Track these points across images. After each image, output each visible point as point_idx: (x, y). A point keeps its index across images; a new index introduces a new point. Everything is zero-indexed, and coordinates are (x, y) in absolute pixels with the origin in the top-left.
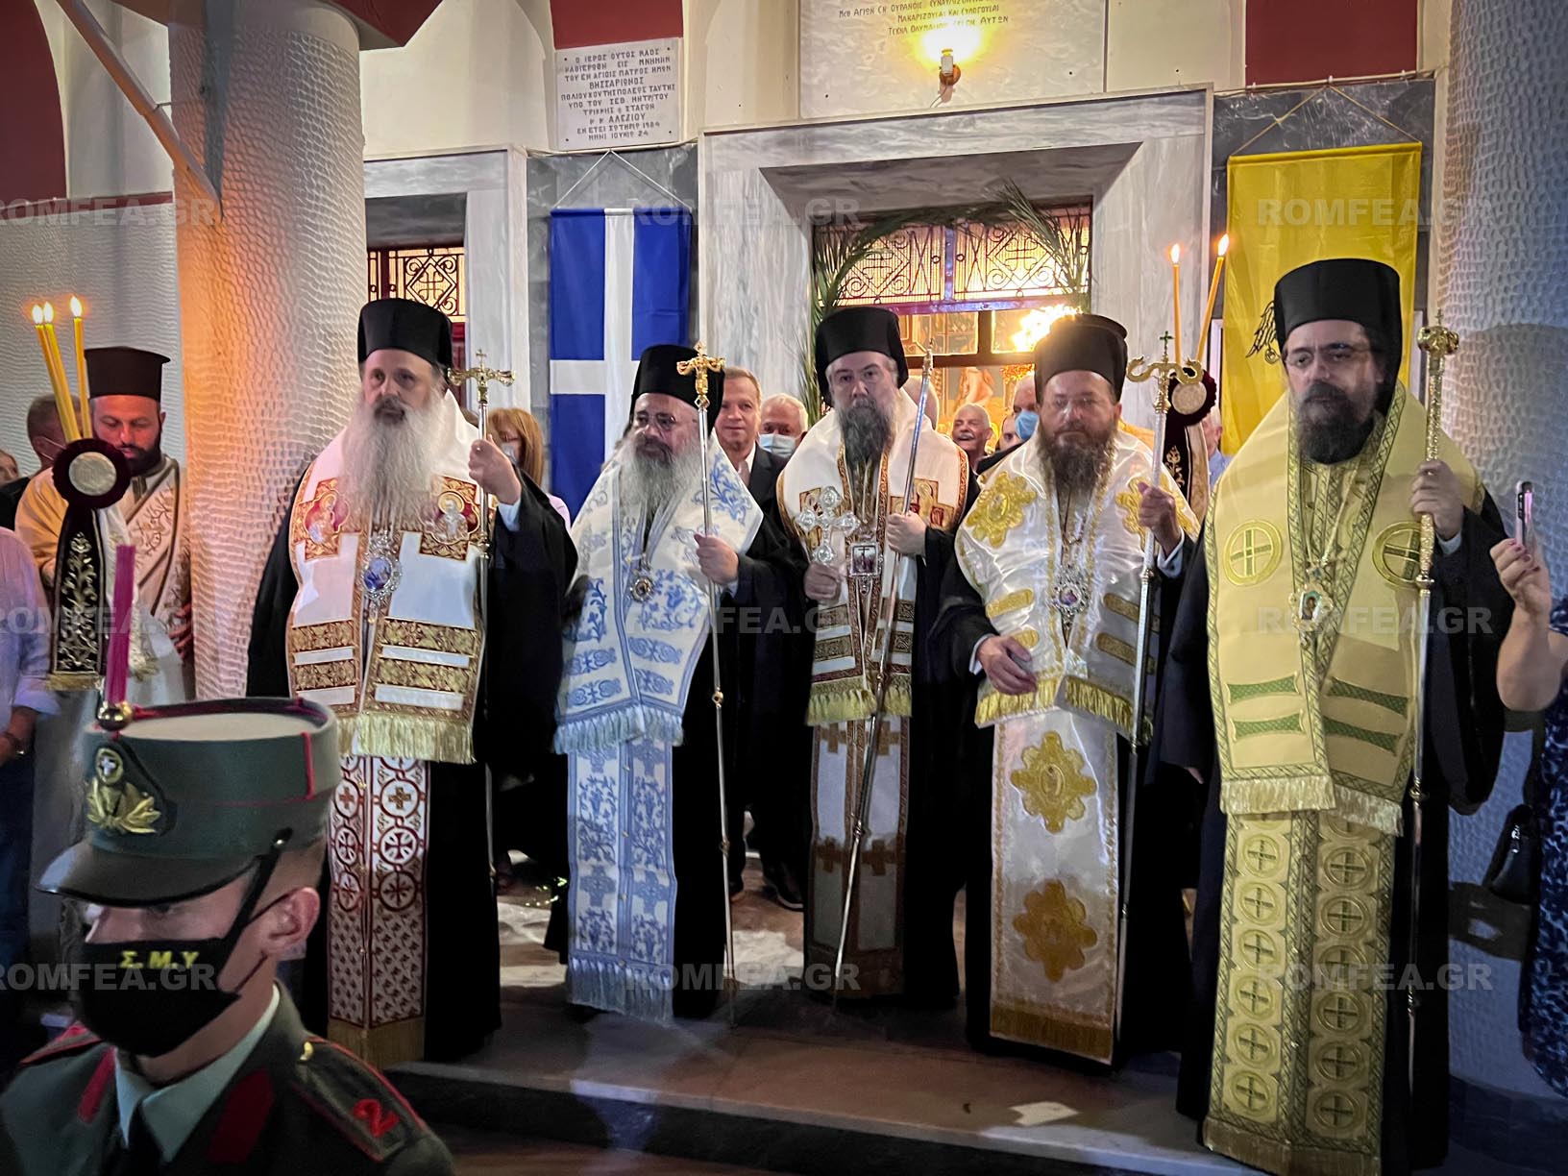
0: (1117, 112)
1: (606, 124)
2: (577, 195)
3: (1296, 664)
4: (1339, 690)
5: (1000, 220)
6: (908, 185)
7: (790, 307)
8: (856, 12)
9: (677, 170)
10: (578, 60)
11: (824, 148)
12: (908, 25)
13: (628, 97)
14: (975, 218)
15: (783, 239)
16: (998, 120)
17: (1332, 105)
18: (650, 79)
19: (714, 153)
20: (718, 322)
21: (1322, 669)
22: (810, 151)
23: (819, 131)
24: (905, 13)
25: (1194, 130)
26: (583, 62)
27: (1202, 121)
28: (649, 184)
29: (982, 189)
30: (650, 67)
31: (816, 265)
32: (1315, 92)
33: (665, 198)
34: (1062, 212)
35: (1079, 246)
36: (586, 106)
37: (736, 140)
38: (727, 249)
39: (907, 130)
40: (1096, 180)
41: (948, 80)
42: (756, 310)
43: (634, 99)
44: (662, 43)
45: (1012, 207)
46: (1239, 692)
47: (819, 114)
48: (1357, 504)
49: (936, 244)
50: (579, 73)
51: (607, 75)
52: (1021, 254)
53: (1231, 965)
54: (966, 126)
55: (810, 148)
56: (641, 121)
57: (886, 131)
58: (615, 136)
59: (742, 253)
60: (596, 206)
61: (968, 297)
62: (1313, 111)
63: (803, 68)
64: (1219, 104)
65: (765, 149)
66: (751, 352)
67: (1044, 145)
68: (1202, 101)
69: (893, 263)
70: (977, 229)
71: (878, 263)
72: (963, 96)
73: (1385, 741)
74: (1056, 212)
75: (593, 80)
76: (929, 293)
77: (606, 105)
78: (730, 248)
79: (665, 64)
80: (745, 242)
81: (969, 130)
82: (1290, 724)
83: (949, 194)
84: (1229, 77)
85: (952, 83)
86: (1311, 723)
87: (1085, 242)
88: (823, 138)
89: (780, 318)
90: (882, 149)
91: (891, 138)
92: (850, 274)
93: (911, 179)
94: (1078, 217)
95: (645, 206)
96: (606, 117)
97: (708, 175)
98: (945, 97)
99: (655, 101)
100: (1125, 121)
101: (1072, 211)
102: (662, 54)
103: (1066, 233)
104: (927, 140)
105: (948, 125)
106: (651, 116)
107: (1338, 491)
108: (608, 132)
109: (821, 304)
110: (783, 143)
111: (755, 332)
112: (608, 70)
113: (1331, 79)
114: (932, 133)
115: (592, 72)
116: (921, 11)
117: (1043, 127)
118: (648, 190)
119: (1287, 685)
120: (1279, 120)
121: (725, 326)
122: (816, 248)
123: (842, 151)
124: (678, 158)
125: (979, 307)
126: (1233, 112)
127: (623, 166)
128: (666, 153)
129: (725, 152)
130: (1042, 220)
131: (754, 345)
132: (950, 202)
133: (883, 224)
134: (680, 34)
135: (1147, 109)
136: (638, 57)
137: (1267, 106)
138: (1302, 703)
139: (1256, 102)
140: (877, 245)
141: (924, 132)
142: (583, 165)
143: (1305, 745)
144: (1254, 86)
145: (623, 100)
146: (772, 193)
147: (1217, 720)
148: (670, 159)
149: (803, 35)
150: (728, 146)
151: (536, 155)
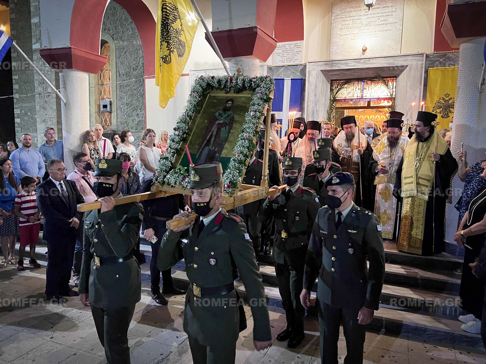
0: (403, 58)
1: (285, 59)
2: (278, 75)
3: (413, 173)
4: (420, 178)
5: (375, 80)
6: (354, 74)
7: (325, 100)
8: (344, 35)
9: (301, 70)
10: (280, 45)
11: (335, 66)
12: (355, 38)
13: (291, 54)
14: (370, 80)
15: (325, 85)
16: (376, 60)
17: (453, 57)
18: (296, 50)
19: (310, 67)
20: (309, 104)
21: (417, 175)
22: (332, 66)
23: (334, 62)
24: (354, 35)
25: (421, 63)
26: (281, 46)
27: (423, 61)
28: (294, 73)
29: (371, 74)
30: (296, 47)
31: (331, 90)
32: (450, 54)
33: (298, 76)
34: (390, 79)
35: (393, 87)
36: (281, 56)
37: (315, 64)
38: (312, 88)
39: (355, 62)
40: (398, 73)
41: (364, 51)
42: (318, 101)
43: (292, 54)
44: (299, 42)
45: (378, 78)
46: (405, 178)
47: (334, 58)
48: (426, 149)
49: (360, 85)
50: (280, 48)
51: (286, 49)
52: (379, 88)
53: (402, 221)
54: (368, 61)
55: (332, 65)
56: (293, 59)
57: (350, 62)
58: (287, 62)
59: (316, 88)
60: (282, 78)
61: (366, 97)
62: (449, 58)
63: (331, 47)
64: (427, 56)
65: (322, 66)
66: (317, 110)
67: (386, 65)
68: (423, 56)
69: (349, 90)
70: (369, 82)
71: (346, 90)
72: (368, 54)
73: (427, 186)
74: (388, 79)
75: (283, 50)
76: (358, 97)
77: (286, 55)
78: (313, 87)
79: (300, 46)
80: (316, 86)
81: (369, 62)
82: (412, 183)
83: (363, 75)
84: (430, 49)
85: (365, 51)
86: (415, 183)
87: (394, 86)
88: (335, 63)
89: (323, 103)
90: (348, 66)
91: (350, 64)
92: (339, 92)
93: (354, 72)
94: (393, 80)
95: (293, 78)
96: (285, 58)
97: (309, 71)
98: (363, 54)
99: (297, 55)
100: (405, 60)
101: (392, 79)
102: (299, 44)
103: (390, 83)
104: (359, 64)
105: (364, 61)
106: (296, 58)
107: (423, 147)
108: (286, 62)
109: (332, 99)
110: (326, 65)
111: (318, 106)
112: (286, 47)
113: (453, 51)
114: (360, 63)
115: (283, 48)
116: (359, 35)
117: (386, 61)
118: (294, 74)
119: (412, 177)
120: (441, 60)
121: (311, 105)
122: (331, 86)
123: (339, 66)
124: (301, 67)
125: (368, 100)
126: (430, 58)
127: (288, 69)
128: (299, 66)
129: (312, 66)
130: (384, 81)
131: (317, 108)
132: (363, 77)
133: (348, 81)
134: (303, 40)
135: (410, 58)
136: (293, 45)
137: (438, 57)
138: (413, 180)
139: (436, 56)
140: (346, 86)
141: (358, 62)
142: (280, 69)
143: (413, 186)
144: (436, 52)
145: (289, 54)
146: (322, 75)
147: (402, 182)
148: (299, 67)
149: (331, 40)
150: (313, 65)
151: (269, 66)
